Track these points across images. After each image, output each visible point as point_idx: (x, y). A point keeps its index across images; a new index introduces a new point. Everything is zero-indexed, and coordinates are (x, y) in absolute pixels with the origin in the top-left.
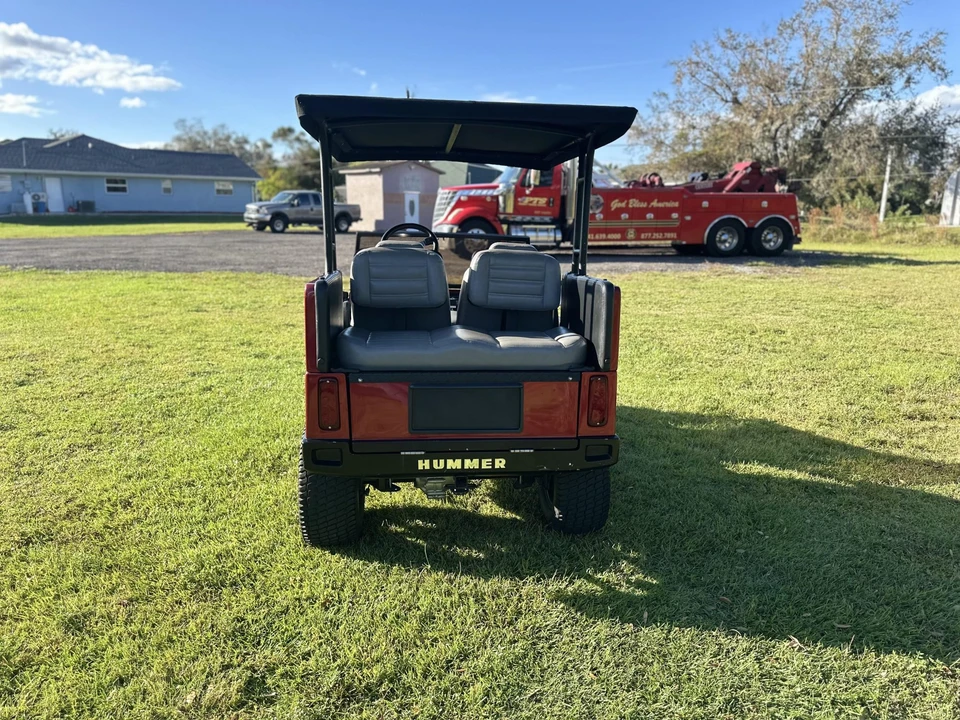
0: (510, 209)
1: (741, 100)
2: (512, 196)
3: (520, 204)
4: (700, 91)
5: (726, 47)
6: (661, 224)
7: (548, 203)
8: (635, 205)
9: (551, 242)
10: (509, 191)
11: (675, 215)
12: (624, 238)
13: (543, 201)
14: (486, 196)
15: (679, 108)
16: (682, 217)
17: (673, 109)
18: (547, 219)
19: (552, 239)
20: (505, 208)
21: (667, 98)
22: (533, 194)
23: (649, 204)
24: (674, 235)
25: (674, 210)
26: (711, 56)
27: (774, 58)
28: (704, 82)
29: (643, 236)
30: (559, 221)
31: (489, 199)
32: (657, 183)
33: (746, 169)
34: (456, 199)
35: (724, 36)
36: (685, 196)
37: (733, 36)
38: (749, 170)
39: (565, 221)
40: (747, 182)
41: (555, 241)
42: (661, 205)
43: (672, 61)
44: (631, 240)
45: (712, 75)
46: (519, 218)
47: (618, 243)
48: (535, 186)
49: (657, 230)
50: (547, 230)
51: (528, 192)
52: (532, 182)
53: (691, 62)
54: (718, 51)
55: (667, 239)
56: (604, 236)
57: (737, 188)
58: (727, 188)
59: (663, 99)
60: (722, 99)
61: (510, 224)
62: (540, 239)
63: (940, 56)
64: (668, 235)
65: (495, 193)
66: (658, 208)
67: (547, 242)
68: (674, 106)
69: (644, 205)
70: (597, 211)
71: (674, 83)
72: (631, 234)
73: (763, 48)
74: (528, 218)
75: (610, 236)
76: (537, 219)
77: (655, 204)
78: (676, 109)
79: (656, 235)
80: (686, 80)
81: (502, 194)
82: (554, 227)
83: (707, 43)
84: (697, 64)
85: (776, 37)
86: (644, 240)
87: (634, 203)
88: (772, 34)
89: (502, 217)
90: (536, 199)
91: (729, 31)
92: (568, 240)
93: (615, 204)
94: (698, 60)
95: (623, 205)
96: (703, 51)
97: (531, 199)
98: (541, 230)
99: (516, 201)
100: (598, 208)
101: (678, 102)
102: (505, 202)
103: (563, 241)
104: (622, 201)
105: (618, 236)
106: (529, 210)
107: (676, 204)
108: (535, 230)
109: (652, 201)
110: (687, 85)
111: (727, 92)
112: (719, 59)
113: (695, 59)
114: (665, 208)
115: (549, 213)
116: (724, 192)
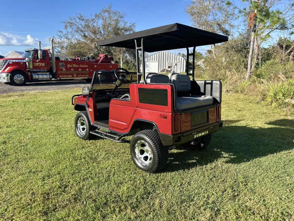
0: (31, 67)
1: (87, 36)
2: (31, 63)
3: (35, 65)
4: (73, 32)
5: (80, 19)
6: (84, 72)
7: (45, 65)
8: (75, 66)
9: (48, 78)
10: (30, 61)
11: (87, 70)
12: (73, 77)
13: (43, 64)
14: (20, 62)
15: (66, 36)
16: (89, 70)
17: (65, 37)
18: (46, 71)
19: (49, 77)
20: (29, 67)
21: (63, 33)
22: (39, 62)
23: (79, 66)
24: (88, 76)
25: (87, 68)
26: (76, 21)
27: (95, 24)
28: (75, 29)
29: (79, 76)
30: (50, 71)
31: (22, 63)
32: (80, 60)
33: (104, 56)
34: (7, 63)
35: (79, 16)
36: (89, 64)
37: (81, 16)
38: (105, 57)
39: (53, 71)
40: (104, 60)
41: (50, 78)
42: (83, 66)
43: (63, 21)
44: (75, 77)
45: (77, 27)
46: (35, 70)
47: (72, 78)
48: (40, 59)
49: (83, 74)
50: (46, 74)
51: (37, 61)
52: (39, 57)
53: (69, 23)
54: (78, 20)
55: (86, 77)
56: (66, 76)
57: (102, 62)
58: (100, 62)
59: (61, 33)
60: (81, 35)
61: (31, 72)
62: (44, 77)
63: (135, 29)
64: (86, 76)
65: (24, 61)
66: (82, 67)
67: (47, 78)
68: (65, 36)
69: (78, 66)
70: (63, 68)
71: (65, 29)
72: (75, 75)
73: (91, 21)
74: (39, 70)
75: (68, 76)
76: (42, 70)
77: (81, 66)
78: (66, 37)
79: (83, 76)
80: (68, 28)
81: (27, 62)
82: (49, 73)
83: (74, 17)
84: (72, 23)
85: (95, 18)
86: (79, 77)
87: (75, 65)
88: (94, 17)
89: (28, 70)
90: (41, 64)
91: (80, 14)
92: (54, 78)
93: (69, 66)
94: (72, 22)
95: (71, 66)
96: (73, 20)
97: (39, 64)
98: (44, 74)
99: (33, 65)
100: (63, 67)
101: (66, 34)
102: (29, 64)
103: (52, 78)
104: (71, 65)
105: (71, 76)
106: (39, 67)
107: (87, 66)
108: (42, 74)
109: (80, 65)
110: (69, 30)
111: (82, 33)
112: (78, 23)
113: (71, 21)
114: (84, 67)
115: (46, 68)
116: (99, 63)
